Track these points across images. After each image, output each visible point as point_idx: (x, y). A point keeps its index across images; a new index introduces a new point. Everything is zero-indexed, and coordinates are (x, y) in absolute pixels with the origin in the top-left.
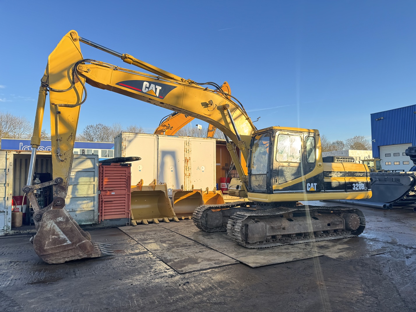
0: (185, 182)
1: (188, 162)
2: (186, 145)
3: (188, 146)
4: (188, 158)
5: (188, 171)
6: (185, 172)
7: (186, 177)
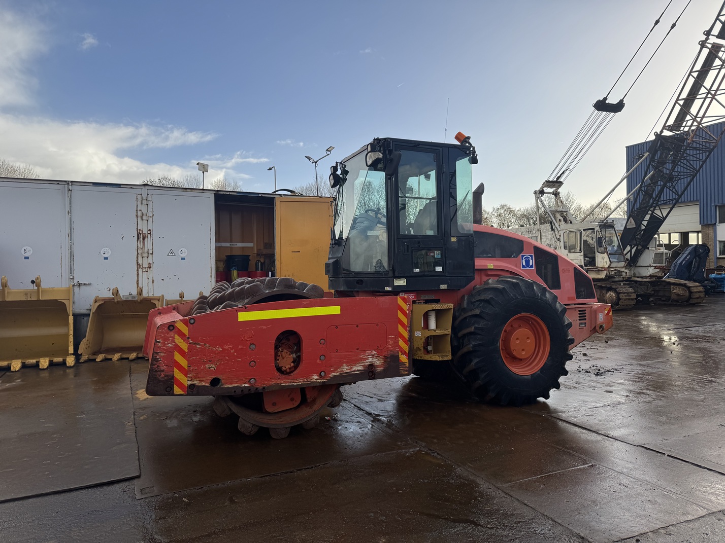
0: (138, 281)
1: (146, 240)
2: (139, 203)
3: (144, 207)
4: (145, 232)
5: (145, 259)
6: (137, 261)
7: (140, 271)
